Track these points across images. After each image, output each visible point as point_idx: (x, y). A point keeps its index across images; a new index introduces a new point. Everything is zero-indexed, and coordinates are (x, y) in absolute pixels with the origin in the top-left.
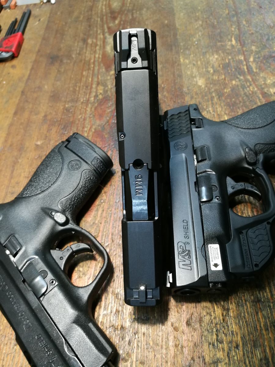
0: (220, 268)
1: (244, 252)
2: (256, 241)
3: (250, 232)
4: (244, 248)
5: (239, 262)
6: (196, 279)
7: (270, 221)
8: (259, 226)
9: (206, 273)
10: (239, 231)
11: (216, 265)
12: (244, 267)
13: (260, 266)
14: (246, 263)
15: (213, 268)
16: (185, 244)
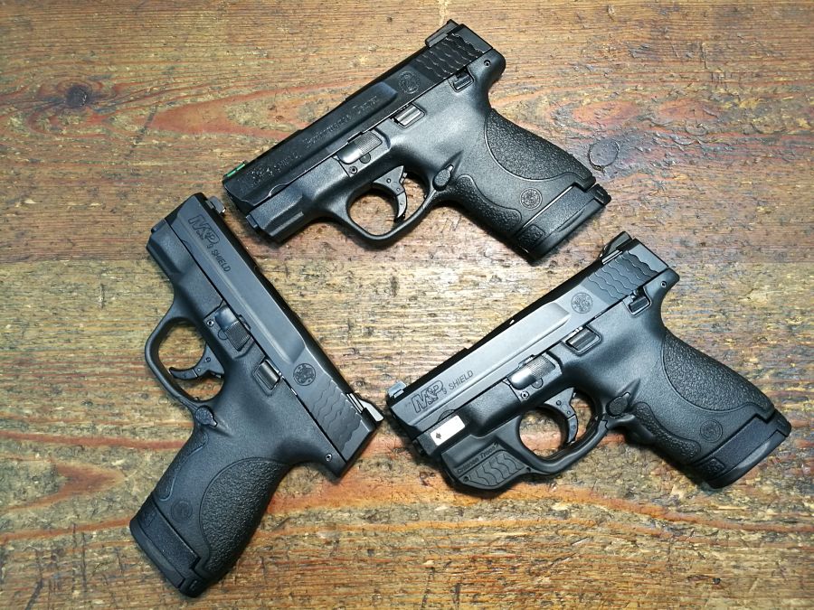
0: (438, 442)
1: (474, 458)
2: (496, 465)
3: (502, 455)
4: (478, 456)
5: (459, 458)
6: (410, 424)
7: (533, 471)
8: (517, 461)
9: (423, 430)
10: (497, 440)
11: (438, 436)
12: (455, 467)
13: (467, 483)
14: (462, 466)
15: (433, 435)
16: (442, 389)
